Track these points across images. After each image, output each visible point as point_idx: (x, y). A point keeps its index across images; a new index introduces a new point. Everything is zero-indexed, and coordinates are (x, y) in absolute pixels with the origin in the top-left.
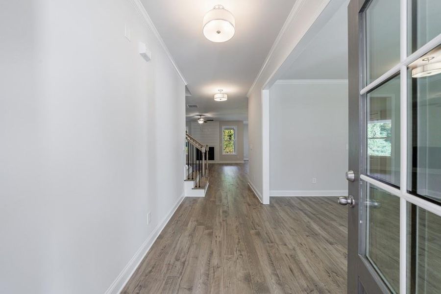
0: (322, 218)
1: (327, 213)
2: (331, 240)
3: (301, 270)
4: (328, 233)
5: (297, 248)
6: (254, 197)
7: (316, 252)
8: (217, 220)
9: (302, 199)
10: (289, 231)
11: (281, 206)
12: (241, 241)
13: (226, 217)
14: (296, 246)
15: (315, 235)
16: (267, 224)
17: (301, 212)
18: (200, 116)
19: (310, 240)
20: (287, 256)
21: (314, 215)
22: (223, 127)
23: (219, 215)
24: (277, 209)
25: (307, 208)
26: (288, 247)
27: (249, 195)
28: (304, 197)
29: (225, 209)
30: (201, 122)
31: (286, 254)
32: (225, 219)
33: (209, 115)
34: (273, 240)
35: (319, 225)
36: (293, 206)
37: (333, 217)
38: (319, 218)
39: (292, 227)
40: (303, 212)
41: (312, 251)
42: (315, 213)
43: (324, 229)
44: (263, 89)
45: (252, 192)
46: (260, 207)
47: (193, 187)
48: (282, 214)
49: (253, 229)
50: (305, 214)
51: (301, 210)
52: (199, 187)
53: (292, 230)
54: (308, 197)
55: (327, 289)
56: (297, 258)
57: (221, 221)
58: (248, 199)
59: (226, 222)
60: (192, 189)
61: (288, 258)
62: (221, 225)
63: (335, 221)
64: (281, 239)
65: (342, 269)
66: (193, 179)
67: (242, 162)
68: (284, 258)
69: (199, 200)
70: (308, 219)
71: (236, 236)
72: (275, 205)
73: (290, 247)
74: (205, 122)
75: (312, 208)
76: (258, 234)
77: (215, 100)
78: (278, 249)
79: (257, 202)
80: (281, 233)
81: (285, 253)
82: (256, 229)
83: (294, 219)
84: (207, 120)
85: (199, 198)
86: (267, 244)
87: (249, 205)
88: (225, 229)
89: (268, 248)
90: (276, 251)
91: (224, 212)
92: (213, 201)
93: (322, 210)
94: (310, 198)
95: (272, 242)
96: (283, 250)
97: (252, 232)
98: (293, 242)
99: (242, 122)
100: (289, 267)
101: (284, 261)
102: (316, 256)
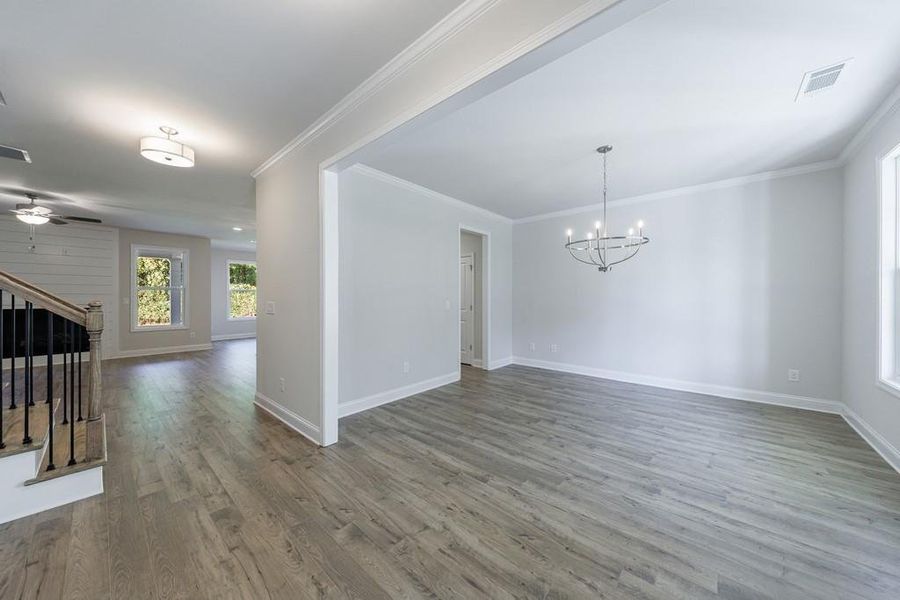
0: (443, 435)
1: (442, 423)
2: (480, 473)
3: (484, 568)
4: (467, 461)
5: (449, 522)
6: (291, 437)
7: (478, 511)
8: (206, 561)
9: (390, 408)
10: (412, 490)
11: (364, 438)
12: (324, 585)
13: (235, 529)
14: (442, 518)
15: (454, 475)
16: (362, 494)
17: (405, 437)
18: (31, 195)
19: (454, 489)
20: (444, 553)
21: (428, 434)
22: (136, 249)
23: (205, 536)
24: (360, 448)
25: (411, 425)
26: (434, 529)
27: (275, 435)
28: (392, 404)
29: (219, 503)
30: (36, 217)
31: (440, 550)
32: (234, 540)
33: (79, 201)
34: (398, 531)
35: (446, 452)
36: (386, 429)
37: (454, 427)
38: (440, 438)
39: (412, 477)
40: (409, 435)
41: (471, 513)
42: (426, 430)
43: (460, 457)
44: (326, 168)
45: (279, 423)
46: (319, 458)
47: (33, 475)
48: (378, 456)
49: (338, 528)
50: (414, 437)
51: (404, 433)
52: (72, 462)
53: (415, 485)
54: (397, 402)
55: (539, 579)
56: (462, 544)
57: (224, 554)
58: (276, 446)
59: (246, 548)
60: (28, 483)
61: (449, 555)
62: (230, 569)
63: (461, 434)
64: (411, 518)
65: (525, 520)
66: (27, 441)
67: (207, 346)
68: (442, 561)
69: (78, 516)
70: (423, 446)
71: (302, 579)
72: (352, 439)
73: (438, 527)
74: (53, 221)
75: (416, 421)
76: (357, 534)
77: (144, 154)
78: (419, 548)
79: (305, 447)
80: (402, 503)
81: (437, 548)
82: (344, 524)
83: (404, 458)
84: (63, 219)
85: (71, 507)
86: (392, 549)
87: (290, 463)
88: (254, 576)
89: (400, 558)
90: (421, 557)
91: (219, 517)
92: (154, 495)
93: (434, 420)
94: (405, 402)
95: (399, 539)
96: (431, 543)
97: (340, 536)
98: (434, 513)
99: (204, 240)
100: (463, 576)
101: (447, 569)
102: (484, 520)
